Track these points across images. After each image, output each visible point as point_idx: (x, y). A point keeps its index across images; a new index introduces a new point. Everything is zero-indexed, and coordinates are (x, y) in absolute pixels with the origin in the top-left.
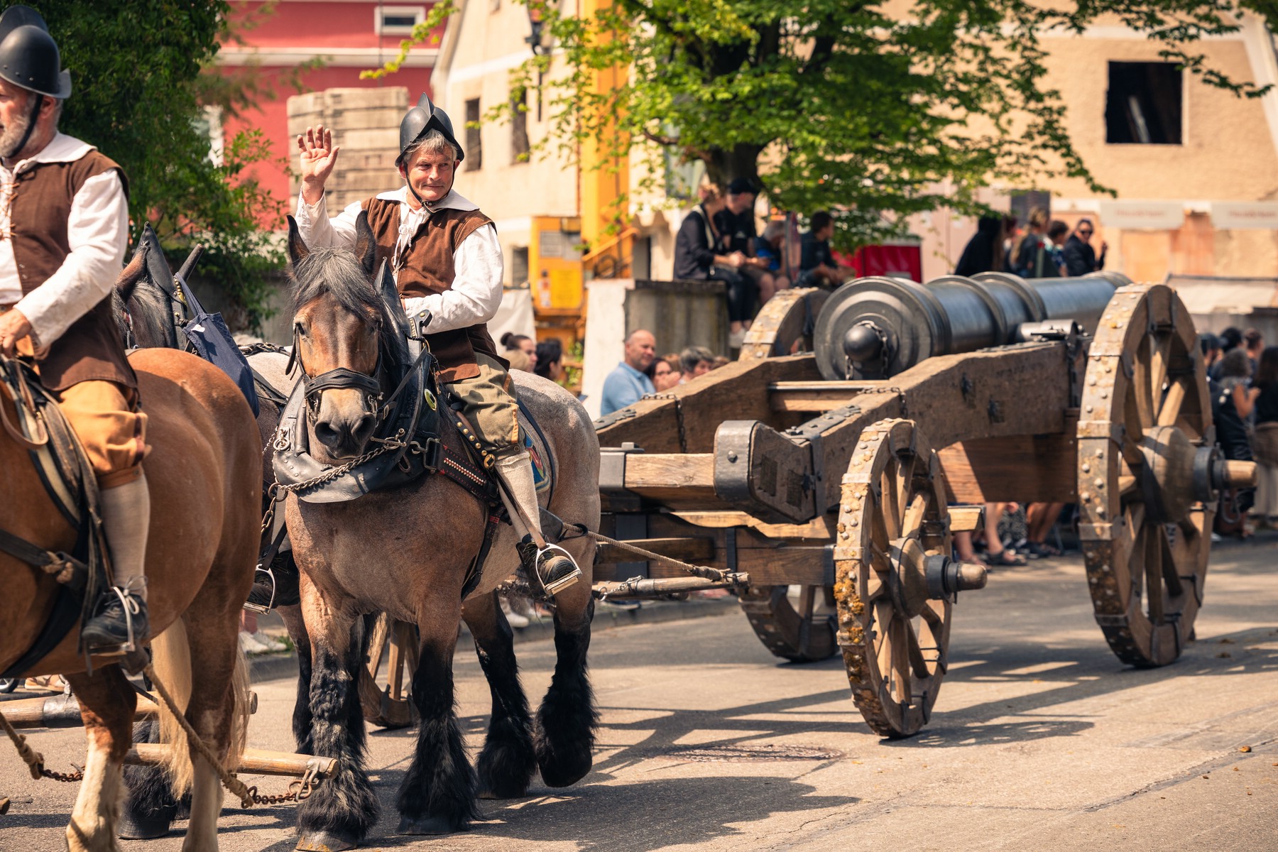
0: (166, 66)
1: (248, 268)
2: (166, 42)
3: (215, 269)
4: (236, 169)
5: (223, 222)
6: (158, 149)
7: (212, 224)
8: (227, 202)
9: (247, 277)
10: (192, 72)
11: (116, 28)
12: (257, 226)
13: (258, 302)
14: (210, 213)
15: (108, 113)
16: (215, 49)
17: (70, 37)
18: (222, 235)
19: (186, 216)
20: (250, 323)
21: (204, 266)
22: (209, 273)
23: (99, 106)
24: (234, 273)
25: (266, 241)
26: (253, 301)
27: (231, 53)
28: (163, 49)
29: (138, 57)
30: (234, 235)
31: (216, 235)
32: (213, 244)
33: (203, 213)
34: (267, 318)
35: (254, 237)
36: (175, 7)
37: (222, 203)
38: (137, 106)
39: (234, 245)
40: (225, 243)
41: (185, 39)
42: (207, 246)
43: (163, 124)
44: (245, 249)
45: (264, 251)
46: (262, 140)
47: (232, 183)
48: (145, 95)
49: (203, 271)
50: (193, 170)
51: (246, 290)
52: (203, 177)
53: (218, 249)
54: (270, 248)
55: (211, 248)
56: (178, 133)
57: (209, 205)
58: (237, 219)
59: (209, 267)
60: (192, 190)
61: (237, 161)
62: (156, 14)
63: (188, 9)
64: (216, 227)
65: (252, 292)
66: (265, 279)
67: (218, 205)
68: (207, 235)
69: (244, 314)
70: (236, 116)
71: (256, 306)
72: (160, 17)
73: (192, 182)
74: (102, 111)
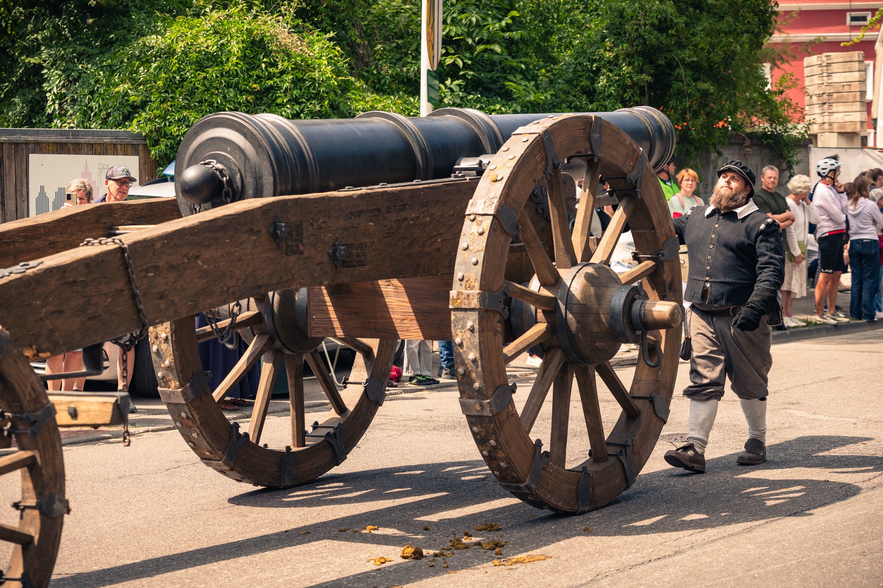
0: (747, 43)
1: (787, 140)
2: (747, 32)
3: (771, 141)
4: (781, 92)
5: (775, 118)
6: (743, 83)
7: (769, 120)
8: (777, 109)
9: (786, 145)
10: (759, 45)
11: (723, 25)
12: (791, 120)
13: (792, 157)
14: (769, 114)
15: (719, 67)
16: (771, 35)
17: (701, 31)
18: (774, 125)
19: (756, 116)
20: (788, 167)
21: (765, 140)
22: (768, 143)
23: (715, 64)
24: (780, 143)
25: (795, 128)
26: (789, 157)
27: (777, 37)
28: (745, 35)
29: (734, 39)
30: (780, 125)
31: (771, 125)
32: (770, 130)
33: (765, 114)
34: (797, 164)
35: (790, 126)
36: (752, 14)
37: (774, 109)
38: (733, 62)
39: (780, 130)
40: (775, 129)
41: (757, 30)
42: (767, 130)
43: (746, 72)
44: (786, 131)
45: (794, 133)
46: (794, 78)
47: (777, 99)
48: (737, 57)
49: (765, 142)
50: (760, 93)
51: (786, 151)
52: (765, 97)
53: (772, 131)
54: (798, 131)
55: (769, 131)
56: (753, 76)
57: (768, 110)
58: (781, 117)
59: (768, 140)
60: (759, 103)
61: (781, 89)
62: (742, 18)
63: (758, 15)
64: (771, 121)
65: (789, 152)
66: (796, 146)
67: (772, 110)
68: (767, 125)
69: (785, 163)
70: (778, 67)
71: (791, 159)
72: (744, 20)
73: (760, 99)
74: (716, 66)
